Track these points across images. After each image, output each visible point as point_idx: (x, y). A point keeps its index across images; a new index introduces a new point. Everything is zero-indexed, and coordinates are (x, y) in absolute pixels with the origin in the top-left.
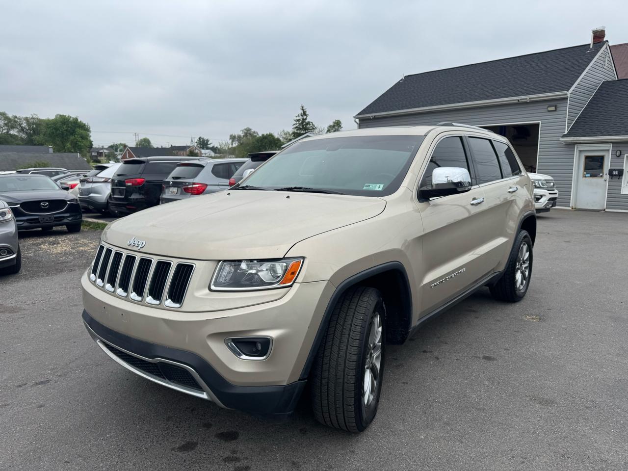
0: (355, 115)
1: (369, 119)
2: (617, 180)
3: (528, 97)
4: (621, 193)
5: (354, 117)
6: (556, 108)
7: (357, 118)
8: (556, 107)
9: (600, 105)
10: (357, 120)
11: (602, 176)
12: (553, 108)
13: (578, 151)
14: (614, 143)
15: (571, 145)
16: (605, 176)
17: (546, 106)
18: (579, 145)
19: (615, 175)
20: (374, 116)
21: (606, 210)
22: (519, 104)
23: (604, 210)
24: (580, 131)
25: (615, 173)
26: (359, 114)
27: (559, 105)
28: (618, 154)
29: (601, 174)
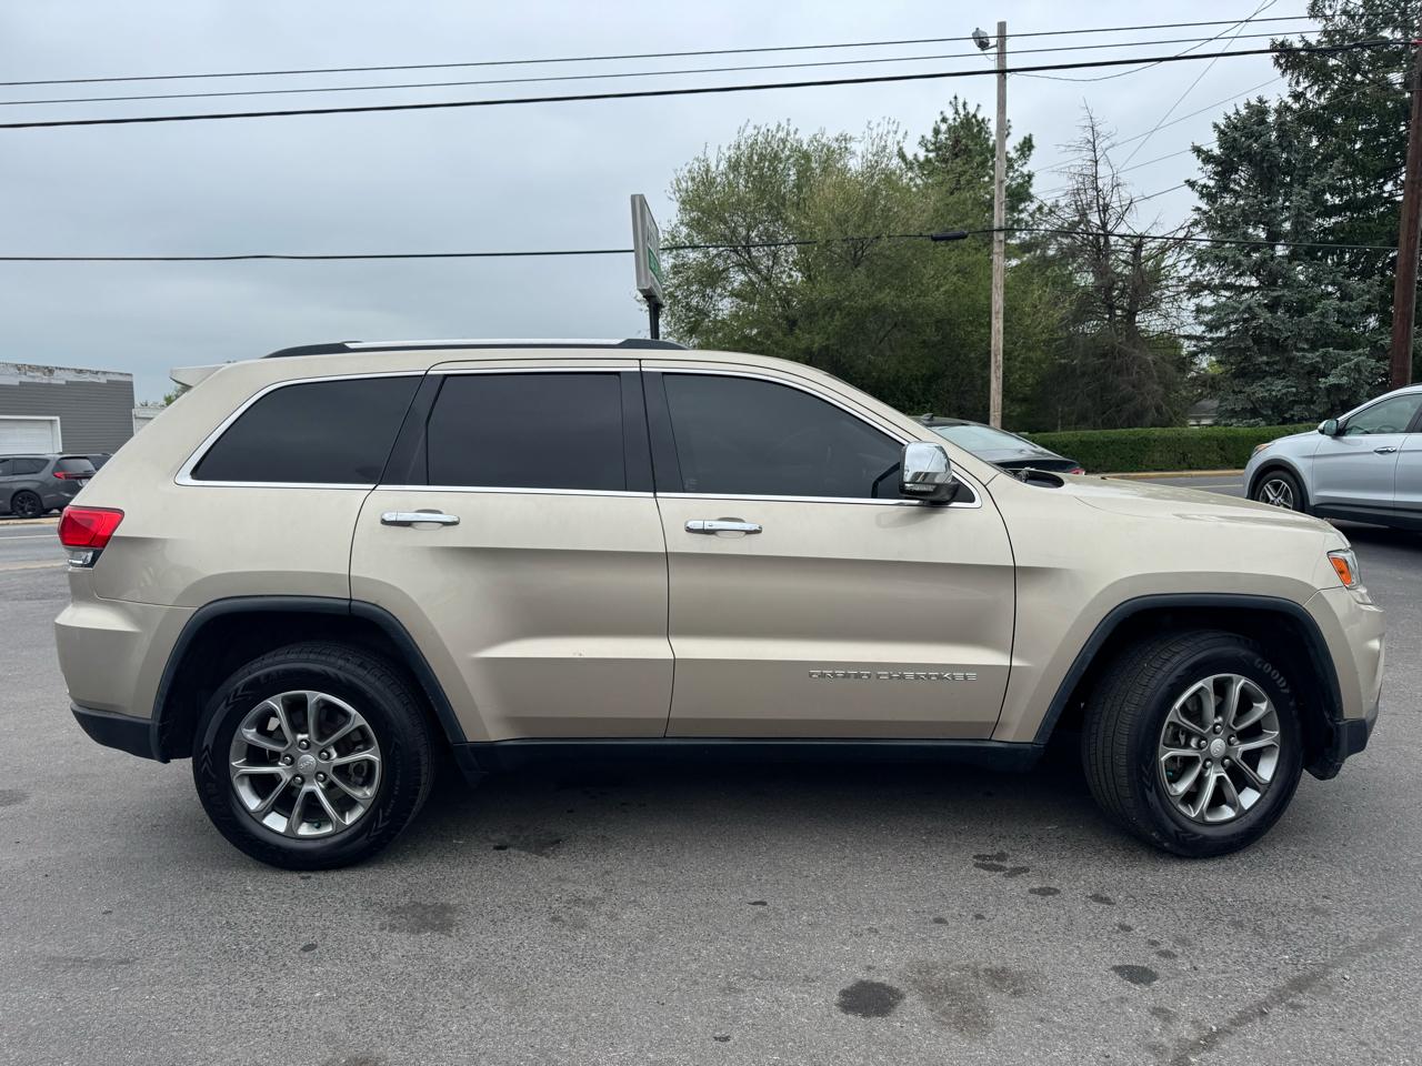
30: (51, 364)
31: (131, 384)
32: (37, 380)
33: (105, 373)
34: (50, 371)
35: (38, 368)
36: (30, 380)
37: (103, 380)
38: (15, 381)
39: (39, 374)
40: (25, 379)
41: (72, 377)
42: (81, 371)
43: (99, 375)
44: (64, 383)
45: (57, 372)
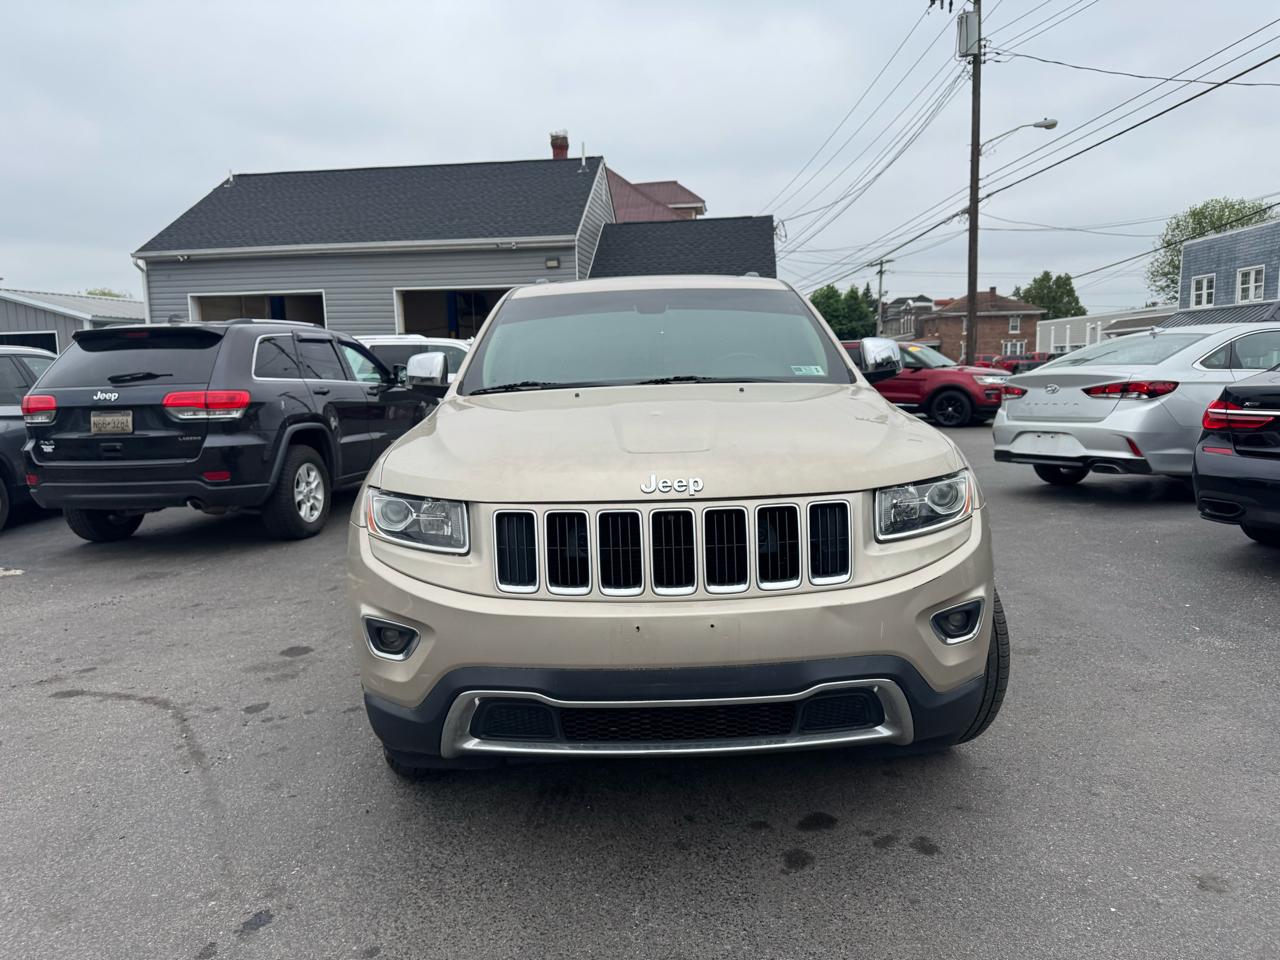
0: (133, 252)
1: (174, 262)
3: (513, 241)
5: (133, 256)
7: (140, 258)
8: (559, 263)
9: (612, 261)
10: (141, 263)
12: (554, 263)
17: (544, 259)
20: (189, 256)
22: (498, 251)
26: (143, 249)
27: (562, 258)
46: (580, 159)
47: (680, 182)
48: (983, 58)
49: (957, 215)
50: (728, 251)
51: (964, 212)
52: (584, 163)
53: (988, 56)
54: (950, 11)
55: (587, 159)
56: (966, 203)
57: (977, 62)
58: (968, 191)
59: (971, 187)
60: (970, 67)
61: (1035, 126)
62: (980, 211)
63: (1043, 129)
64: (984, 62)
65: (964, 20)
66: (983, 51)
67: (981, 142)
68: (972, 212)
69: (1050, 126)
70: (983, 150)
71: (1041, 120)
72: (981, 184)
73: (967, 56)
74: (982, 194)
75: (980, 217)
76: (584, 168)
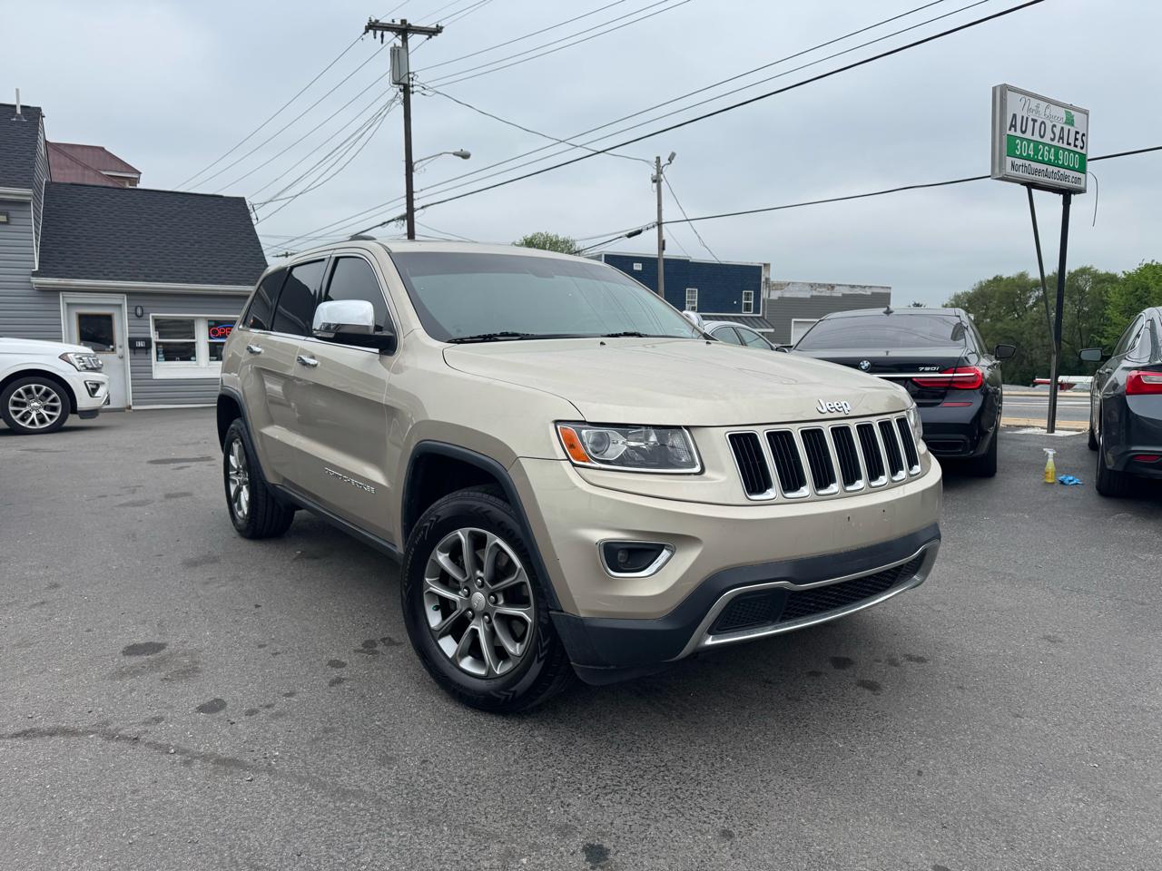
2: (143, 356)
4: (154, 377)
6: (8, 219)
8: (8, 216)
11: (113, 350)
12: (3, 218)
13: (65, 305)
14: (131, 294)
15: (53, 292)
16: (119, 351)
18: (66, 294)
19: (141, 348)
21: (133, 408)
23: (129, 408)
24: (61, 267)
25: (140, 344)
27: (12, 214)
28: (139, 312)
29: (111, 347)
30: (833, 282)
31: (890, 294)
32: (823, 294)
33: (871, 287)
34: (832, 287)
35: (824, 286)
36: (819, 294)
37: (869, 292)
38: (808, 295)
39: (824, 289)
40: (815, 293)
41: (847, 291)
42: (853, 287)
43: (867, 289)
44: (840, 295)
45: (837, 288)
46: (15, 107)
47: (106, 149)
48: (411, 89)
49: (393, 220)
50: (205, 227)
51: (402, 218)
52: (19, 111)
53: (415, 89)
54: (382, 42)
55: (22, 107)
56: (403, 211)
57: (407, 90)
58: (404, 200)
59: (407, 196)
60: (401, 94)
61: (454, 154)
62: (416, 220)
63: (460, 158)
64: (413, 93)
65: (396, 53)
66: (411, 82)
67: (414, 160)
68: (409, 217)
69: (466, 156)
70: (415, 167)
71: (458, 150)
72: (415, 196)
73: (399, 84)
74: (416, 204)
75: (416, 225)
76: (18, 117)
